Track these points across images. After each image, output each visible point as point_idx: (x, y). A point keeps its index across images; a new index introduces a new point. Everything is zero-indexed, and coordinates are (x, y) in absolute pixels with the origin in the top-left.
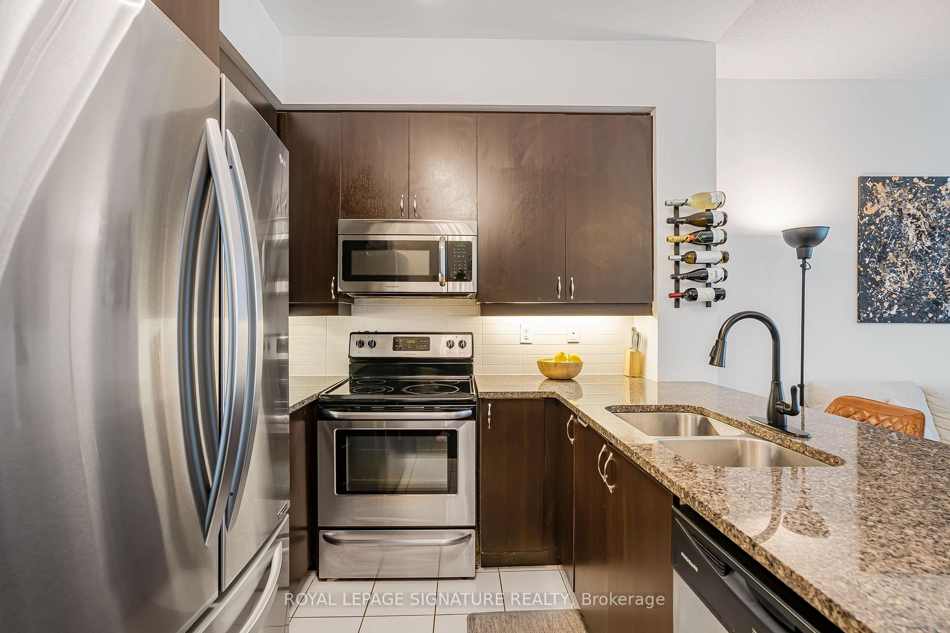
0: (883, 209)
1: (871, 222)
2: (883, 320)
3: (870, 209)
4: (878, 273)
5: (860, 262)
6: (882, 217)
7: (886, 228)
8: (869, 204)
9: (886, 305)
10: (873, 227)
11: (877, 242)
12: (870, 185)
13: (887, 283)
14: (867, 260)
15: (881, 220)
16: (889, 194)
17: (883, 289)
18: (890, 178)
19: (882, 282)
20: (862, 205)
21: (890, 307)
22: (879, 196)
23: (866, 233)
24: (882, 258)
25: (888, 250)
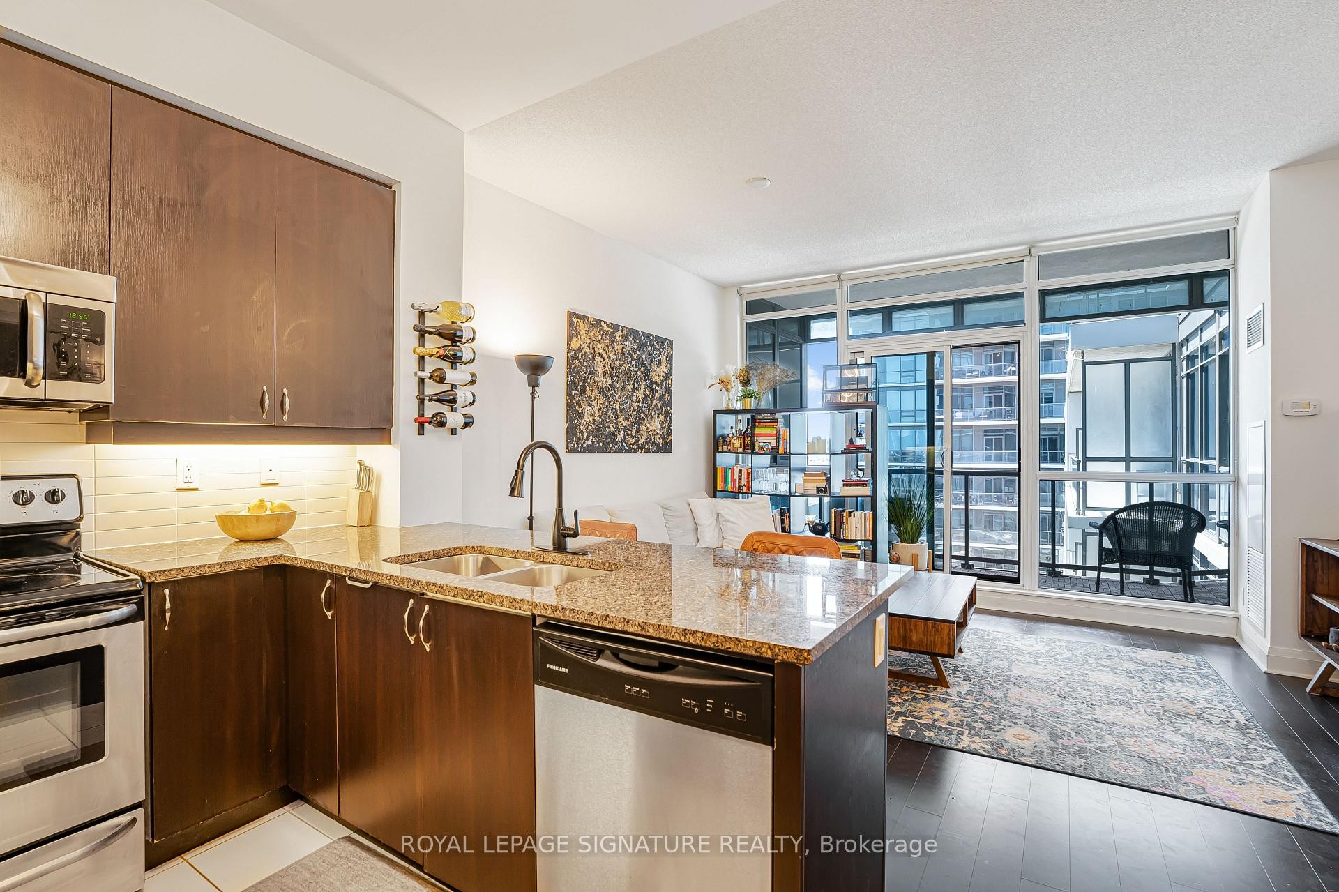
0: (583, 345)
1: (575, 357)
2: (583, 450)
3: (575, 345)
4: (580, 406)
5: (569, 394)
6: (583, 353)
7: (585, 364)
8: (575, 339)
9: (585, 435)
10: (577, 361)
11: (580, 376)
12: (575, 320)
13: (586, 416)
14: (573, 392)
15: (582, 355)
16: (588, 332)
17: (583, 421)
18: (588, 317)
19: (583, 414)
20: (570, 339)
21: (587, 439)
22: (581, 333)
23: (573, 366)
24: (582, 392)
25: (586, 384)
